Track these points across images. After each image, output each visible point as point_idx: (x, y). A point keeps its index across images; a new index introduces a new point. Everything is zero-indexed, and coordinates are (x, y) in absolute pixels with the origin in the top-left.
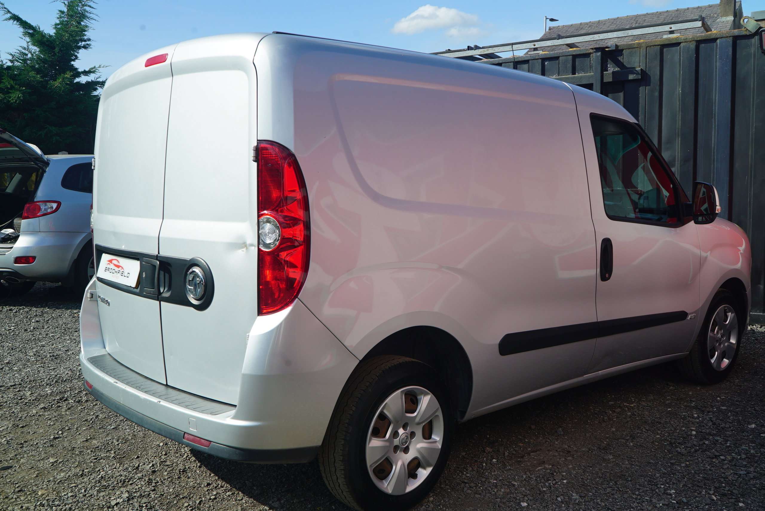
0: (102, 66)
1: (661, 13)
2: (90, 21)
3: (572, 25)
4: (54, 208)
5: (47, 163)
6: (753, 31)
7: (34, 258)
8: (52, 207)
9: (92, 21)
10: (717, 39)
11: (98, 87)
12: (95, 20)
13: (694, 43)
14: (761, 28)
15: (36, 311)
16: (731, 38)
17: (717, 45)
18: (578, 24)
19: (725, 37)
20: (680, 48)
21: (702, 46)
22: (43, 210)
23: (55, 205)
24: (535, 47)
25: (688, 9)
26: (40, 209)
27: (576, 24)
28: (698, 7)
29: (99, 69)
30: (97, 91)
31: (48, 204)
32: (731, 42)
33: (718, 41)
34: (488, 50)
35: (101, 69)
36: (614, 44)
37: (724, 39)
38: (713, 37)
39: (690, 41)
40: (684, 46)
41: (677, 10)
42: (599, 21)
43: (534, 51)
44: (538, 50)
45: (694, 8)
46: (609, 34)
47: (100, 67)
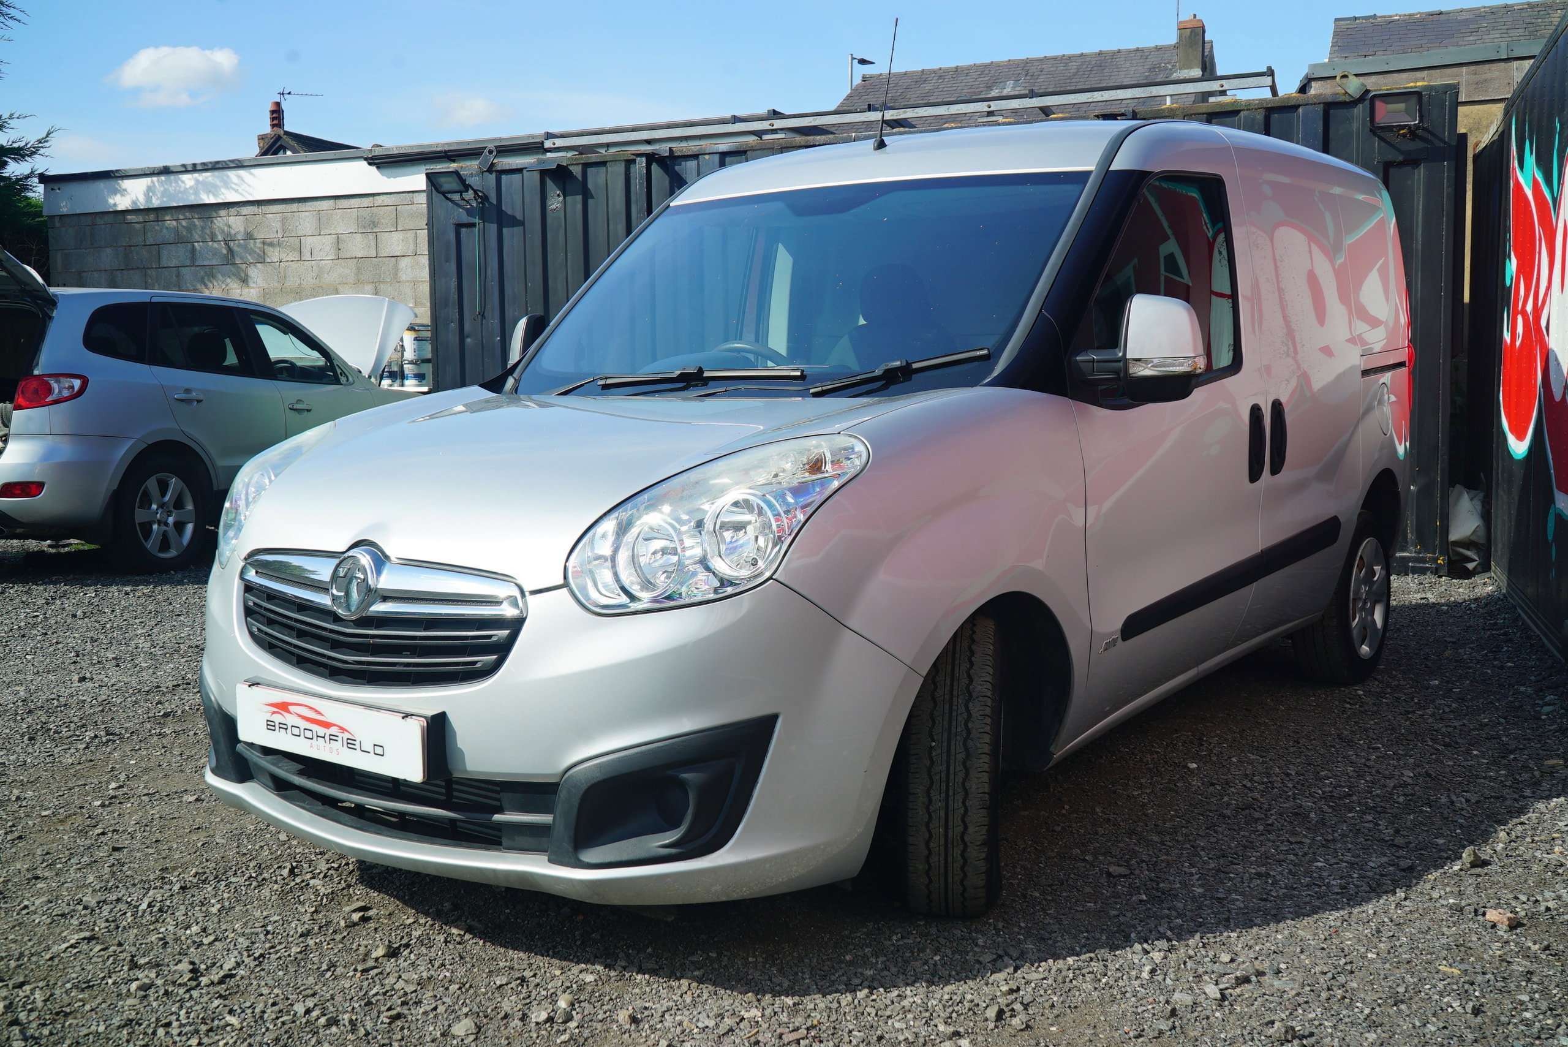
0: (16, 116)
1: (1070, 58)
2: (6, 23)
3: (906, 73)
4: (76, 388)
5: (52, 302)
6: (1357, 95)
7: (40, 485)
8: (73, 387)
9: (10, 23)
10: (1298, 106)
11: (9, 160)
12: (19, 21)
13: (1262, 112)
14: (1367, 91)
15: (45, 589)
16: (1322, 105)
17: (1298, 117)
18: (917, 72)
19: (1312, 104)
20: (1239, 120)
21: (1275, 117)
22: (57, 391)
23: (77, 383)
24: (990, 109)
25: (1119, 51)
26: (49, 390)
27: (914, 72)
28: (1138, 50)
29: (10, 121)
30: (8, 167)
31: (62, 379)
32: (1321, 113)
33: (1300, 110)
34: (905, 112)
35: (13, 123)
36: (1131, 109)
37: (1310, 107)
38: (1293, 104)
39: (1256, 109)
40: (1245, 117)
41: (1100, 53)
42: (957, 68)
43: (988, 116)
44: (994, 115)
45: (1129, 51)
46: (1118, 91)
47: (11, 117)
